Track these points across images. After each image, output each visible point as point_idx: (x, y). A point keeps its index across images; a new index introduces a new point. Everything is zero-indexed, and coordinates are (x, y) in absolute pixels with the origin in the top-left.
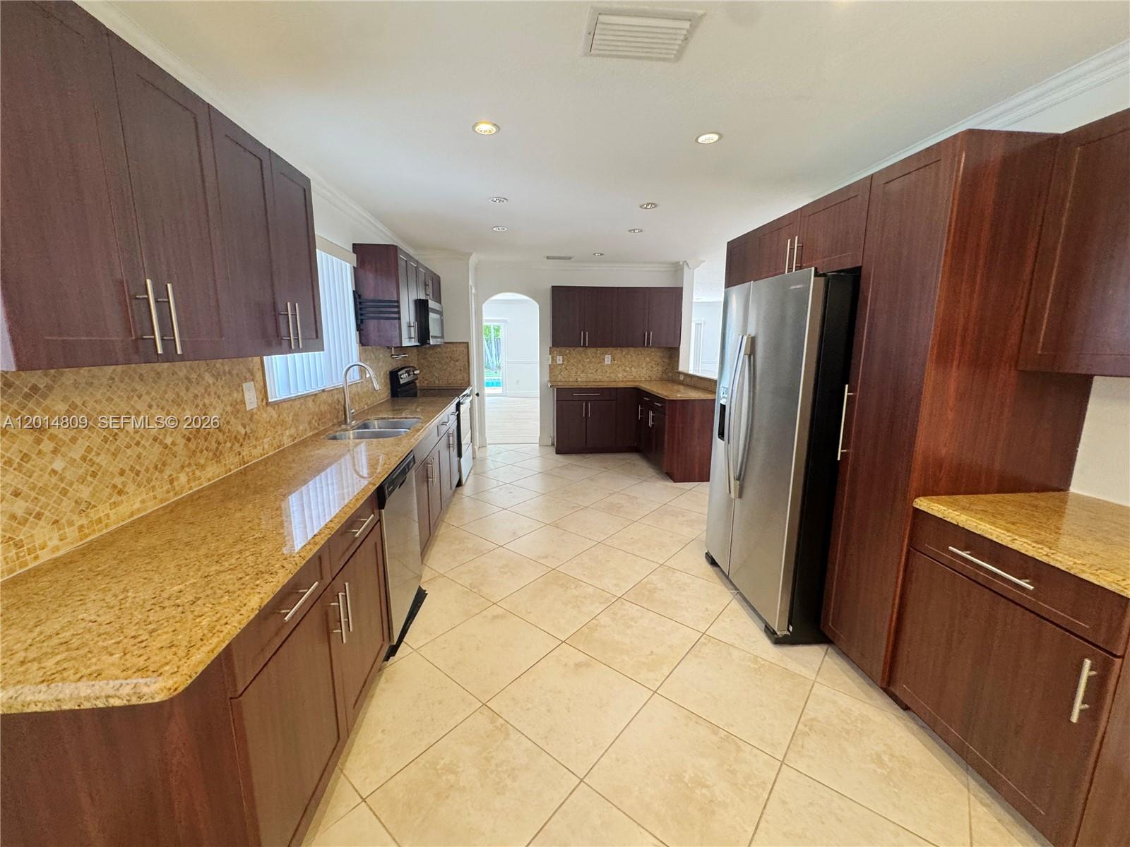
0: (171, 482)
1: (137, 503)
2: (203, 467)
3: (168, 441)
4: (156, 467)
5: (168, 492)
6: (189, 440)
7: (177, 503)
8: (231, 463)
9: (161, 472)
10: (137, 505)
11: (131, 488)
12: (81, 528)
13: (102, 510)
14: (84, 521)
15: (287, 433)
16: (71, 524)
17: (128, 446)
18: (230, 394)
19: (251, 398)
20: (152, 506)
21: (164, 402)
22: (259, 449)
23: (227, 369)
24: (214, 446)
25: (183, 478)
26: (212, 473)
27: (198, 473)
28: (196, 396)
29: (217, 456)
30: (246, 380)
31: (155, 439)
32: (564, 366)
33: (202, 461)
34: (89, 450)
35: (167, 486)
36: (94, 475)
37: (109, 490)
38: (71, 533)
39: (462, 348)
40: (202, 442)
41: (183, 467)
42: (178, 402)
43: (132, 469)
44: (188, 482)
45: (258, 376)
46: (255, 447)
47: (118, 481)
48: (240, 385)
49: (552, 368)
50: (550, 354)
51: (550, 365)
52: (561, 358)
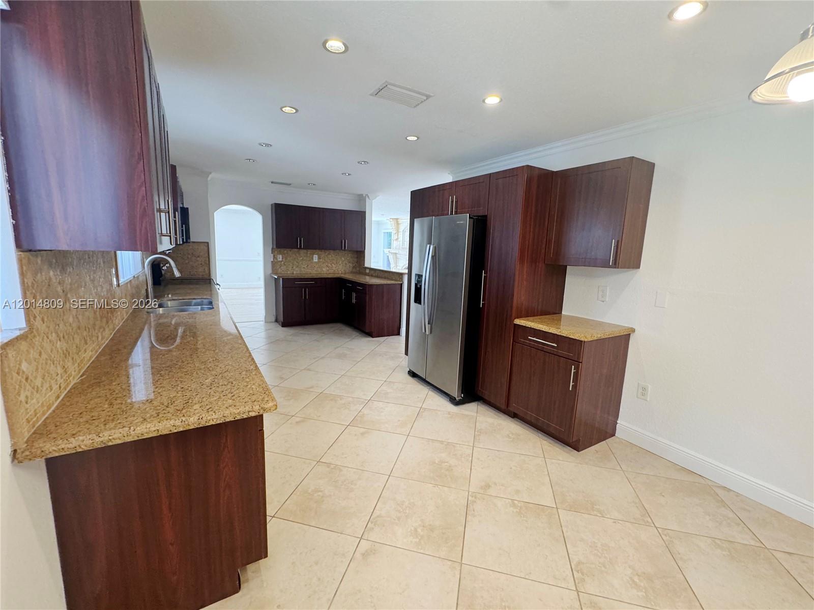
39: (202, 247)
49: (274, 264)
50: (272, 253)
51: (272, 262)
52: (281, 256)
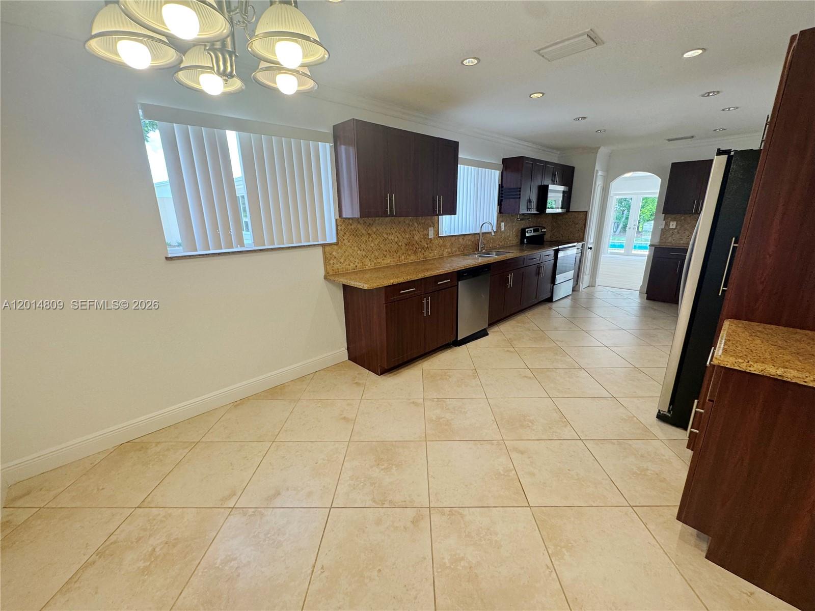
0: (399, 257)
1: (388, 261)
2: (410, 255)
3: (400, 244)
4: (395, 251)
5: (398, 260)
6: (406, 245)
7: (400, 265)
8: (421, 257)
9: (397, 254)
10: (389, 262)
11: (388, 256)
12: (375, 263)
13: (380, 260)
14: (376, 262)
15: (446, 250)
16: (373, 261)
17: (389, 243)
18: (423, 231)
19: (431, 234)
20: (393, 264)
21: (400, 231)
22: (432, 254)
23: (423, 221)
24: (415, 249)
25: (403, 257)
26: (413, 258)
27: (408, 257)
28: (411, 231)
29: (415, 253)
30: (430, 226)
31: (396, 243)
33: (410, 253)
34: (379, 242)
35: (398, 259)
36: (379, 250)
37: (382, 255)
38: (373, 264)
39: (582, 215)
40: (411, 247)
41: (403, 254)
42: (405, 231)
43: (389, 250)
44: (405, 259)
45: (436, 226)
46: (431, 253)
47: (385, 253)
48: (428, 228)
49: (664, 232)
50: (664, 220)
51: (662, 229)
52: (675, 223)
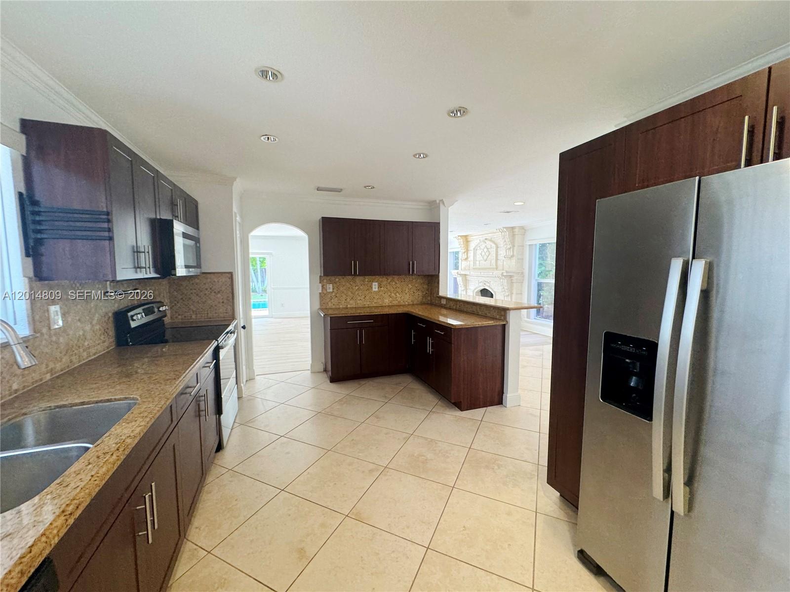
32: (334, 294)
39: (223, 279)
49: (322, 296)
50: (320, 283)
51: (320, 293)
52: (331, 286)
